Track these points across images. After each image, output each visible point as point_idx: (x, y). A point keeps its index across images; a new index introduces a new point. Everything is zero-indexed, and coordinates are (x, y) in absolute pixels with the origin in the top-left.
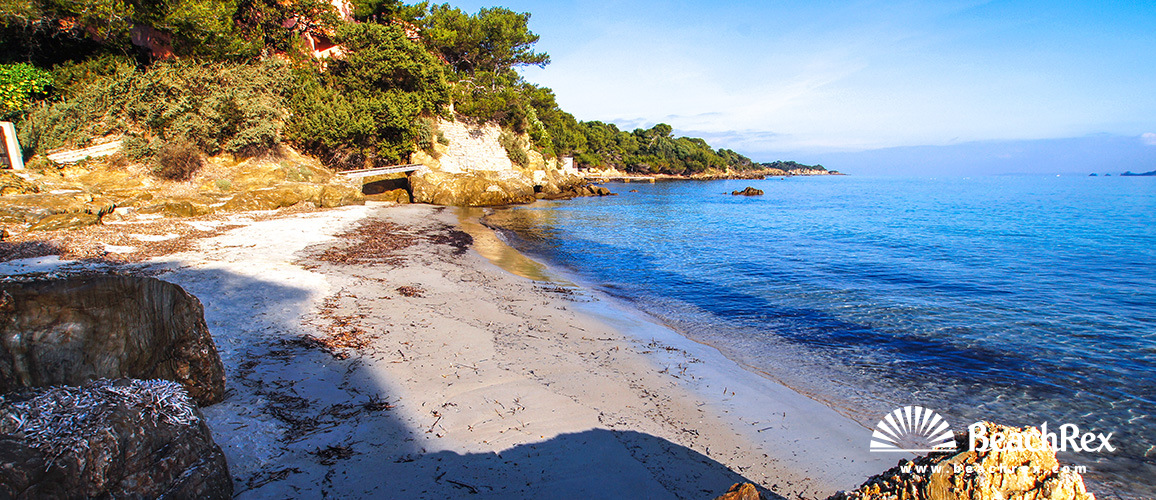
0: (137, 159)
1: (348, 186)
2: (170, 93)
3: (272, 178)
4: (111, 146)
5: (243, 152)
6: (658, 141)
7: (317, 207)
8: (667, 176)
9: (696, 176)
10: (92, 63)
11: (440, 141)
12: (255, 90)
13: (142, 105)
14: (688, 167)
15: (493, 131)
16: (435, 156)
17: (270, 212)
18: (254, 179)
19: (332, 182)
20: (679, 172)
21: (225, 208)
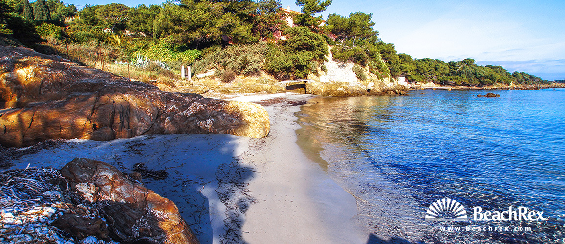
0: (218, 76)
1: (280, 86)
2: (229, 56)
3: (255, 83)
4: (211, 72)
5: (247, 74)
6: (464, 68)
7: (267, 92)
8: (466, 88)
9: (486, 88)
10: (211, 48)
11: (322, 69)
12: (254, 53)
13: (221, 60)
14: (481, 82)
15: (350, 65)
16: (318, 75)
17: (252, 93)
18: (249, 83)
19: (275, 85)
20: (475, 85)
21: (239, 92)
